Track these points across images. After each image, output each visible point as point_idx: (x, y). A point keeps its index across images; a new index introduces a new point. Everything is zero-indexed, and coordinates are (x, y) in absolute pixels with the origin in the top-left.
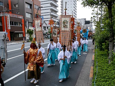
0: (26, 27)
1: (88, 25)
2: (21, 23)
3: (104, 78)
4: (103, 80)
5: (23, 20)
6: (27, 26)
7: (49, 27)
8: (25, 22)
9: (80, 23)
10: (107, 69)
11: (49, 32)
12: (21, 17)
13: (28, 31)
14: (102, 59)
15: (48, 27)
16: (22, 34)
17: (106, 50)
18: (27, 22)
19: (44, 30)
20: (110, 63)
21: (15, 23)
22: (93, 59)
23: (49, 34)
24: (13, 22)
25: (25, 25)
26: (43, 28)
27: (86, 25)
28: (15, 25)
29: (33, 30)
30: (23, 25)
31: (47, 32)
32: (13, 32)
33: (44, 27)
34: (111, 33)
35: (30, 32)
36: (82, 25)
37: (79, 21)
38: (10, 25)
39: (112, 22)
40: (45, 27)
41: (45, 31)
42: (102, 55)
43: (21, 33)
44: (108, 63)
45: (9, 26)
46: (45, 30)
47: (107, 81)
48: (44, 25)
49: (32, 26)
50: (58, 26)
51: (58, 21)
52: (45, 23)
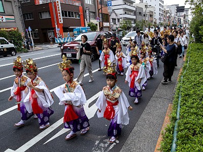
0: (85, 19)
2: (78, 14)
5: (81, 8)
6: (88, 17)
8: (84, 12)
9: (170, 11)
11: (120, 27)
12: (77, 4)
13: (89, 25)
15: (119, 20)
18: (87, 12)
19: (113, 24)
21: (69, 13)
23: (121, 31)
24: (66, 12)
25: (85, 17)
26: (111, 20)
27: (178, 13)
29: (97, 25)
30: (82, 17)
32: (67, 28)
33: (113, 19)
35: (93, 26)
36: (173, 15)
37: (168, 9)
38: (62, 17)
40: (115, 19)
45: (60, 18)
46: (115, 23)
48: (113, 16)
49: (95, 18)
50: (134, 17)
51: (134, 9)
52: (114, 12)
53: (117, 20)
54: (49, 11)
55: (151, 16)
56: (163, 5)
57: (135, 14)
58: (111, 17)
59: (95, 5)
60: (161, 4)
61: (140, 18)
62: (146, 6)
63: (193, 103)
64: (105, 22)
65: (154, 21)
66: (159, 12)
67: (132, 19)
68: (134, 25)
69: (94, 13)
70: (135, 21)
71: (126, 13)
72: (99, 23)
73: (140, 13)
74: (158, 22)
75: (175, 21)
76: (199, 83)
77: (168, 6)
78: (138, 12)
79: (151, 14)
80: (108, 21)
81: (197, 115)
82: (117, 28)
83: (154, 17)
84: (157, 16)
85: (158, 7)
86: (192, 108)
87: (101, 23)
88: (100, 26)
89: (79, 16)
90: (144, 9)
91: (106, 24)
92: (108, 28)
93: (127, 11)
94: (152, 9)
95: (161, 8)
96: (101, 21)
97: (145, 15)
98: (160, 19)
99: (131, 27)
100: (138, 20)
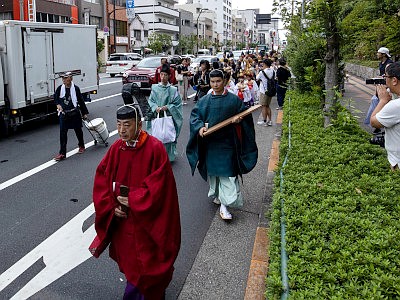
1: (265, 26)
2: (68, 19)
3: (310, 162)
4: (306, 166)
5: (74, 9)
7: (150, 32)
8: (80, 16)
9: (243, 21)
10: (318, 141)
11: (149, 47)
12: (68, 1)
15: (146, 32)
17: (317, 88)
18: (87, 17)
19: (134, 39)
20: (328, 125)
21: (51, 16)
22: (280, 121)
24: (44, 16)
26: (132, 33)
27: (259, 26)
28: (51, 21)
29: (102, 40)
31: (144, 45)
33: (135, 31)
34: (328, 35)
37: (240, 17)
39: (331, 5)
40: (139, 31)
41: (137, 42)
42: (306, 105)
44: (323, 126)
46: (139, 39)
47: (318, 170)
48: (136, 25)
49: (101, 28)
50: (177, 29)
51: (177, 14)
52: (138, 18)
53: (143, 33)
54: (12, 13)
55: (208, 27)
56: (230, 8)
57: (178, 23)
58: (132, 27)
59: (102, 4)
60: (227, 6)
61: (187, 31)
62: (198, 9)
63: (313, 249)
64: (120, 36)
65: (215, 36)
66: (223, 21)
67: (172, 32)
68: (175, 43)
69: (100, 18)
70: (178, 36)
71: (160, 21)
72: (109, 38)
73: (187, 22)
74: (221, 39)
76: (317, 193)
77: (240, 12)
78: (184, 20)
79: (209, 24)
80: (125, 34)
81: (326, 282)
82: (143, 48)
83: (214, 30)
84: (219, 28)
85: (220, 13)
86: (311, 260)
87: (112, 38)
88: (109, 43)
90: (196, 15)
91: (120, 40)
92: (125, 48)
93: (161, 17)
94: (210, 16)
95: (228, 14)
96: (112, 33)
97: (196, 26)
98: (226, 33)
99: (171, 46)
100: (183, 35)
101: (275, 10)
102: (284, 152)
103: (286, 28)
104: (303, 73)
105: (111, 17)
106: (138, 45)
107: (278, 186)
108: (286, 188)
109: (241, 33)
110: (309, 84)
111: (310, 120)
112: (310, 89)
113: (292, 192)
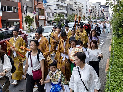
0: (23, 13)
2: (16, 8)
3: (121, 67)
5: (19, 4)
6: (25, 11)
7: (54, 13)
8: (22, 7)
9: (95, 8)
11: (54, 20)
12: (16, 0)
13: (26, 18)
14: (120, 47)
15: (53, 14)
16: (18, 23)
18: (25, 7)
19: (47, 17)
21: (8, 7)
22: (110, 50)
24: (5, 7)
25: (22, 11)
26: (46, 14)
28: (8, 10)
29: (33, 17)
30: (20, 11)
31: (52, 19)
32: (6, 20)
33: (48, 13)
35: (30, 19)
36: (97, 10)
37: (93, 6)
40: (50, 13)
41: (49, 18)
42: (120, 43)
43: (16, 21)
46: (49, 17)
48: (48, 10)
49: (32, 12)
50: (66, 12)
51: (66, 5)
52: (49, 7)
53: (51, 14)
55: (80, 11)
56: (89, 2)
57: (67, 9)
58: (46, 12)
61: (71, 13)
62: (75, 3)
64: (41, 15)
65: (83, 14)
66: (86, 8)
67: (64, 13)
68: (66, 18)
69: (31, 8)
70: (67, 15)
72: (36, 16)
73: (71, 8)
74: (86, 15)
75: (99, 15)
77: (93, 4)
78: (69, 8)
79: (80, 9)
80: (43, 14)
83: (82, 12)
84: (84, 11)
85: (85, 4)
88: (36, 19)
89: (17, 10)
90: (74, 6)
91: (41, 17)
92: (43, 21)
93: (59, 7)
94: (80, 6)
95: (88, 5)
96: (37, 14)
97: (75, 10)
98: (87, 13)
99: (64, 19)
100: (69, 14)
101: (107, 3)
102: (111, 63)
103: (112, 10)
104: (118, 30)
105: (37, 7)
106: (49, 19)
107: (108, 78)
108: (111, 79)
109: (94, 13)
110: (121, 34)
111: (122, 49)
112: (121, 37)
113: (113, 80)
